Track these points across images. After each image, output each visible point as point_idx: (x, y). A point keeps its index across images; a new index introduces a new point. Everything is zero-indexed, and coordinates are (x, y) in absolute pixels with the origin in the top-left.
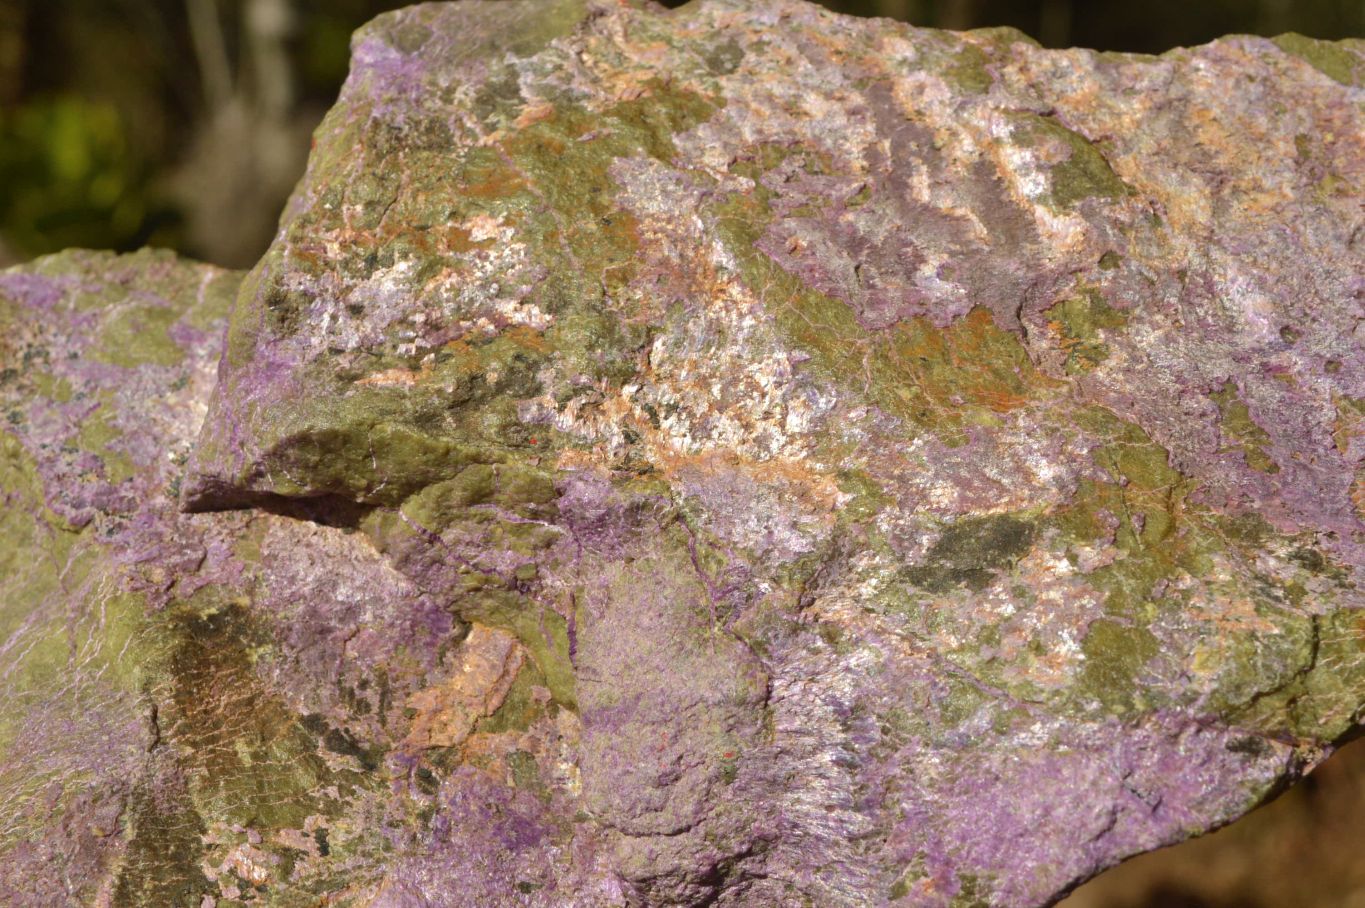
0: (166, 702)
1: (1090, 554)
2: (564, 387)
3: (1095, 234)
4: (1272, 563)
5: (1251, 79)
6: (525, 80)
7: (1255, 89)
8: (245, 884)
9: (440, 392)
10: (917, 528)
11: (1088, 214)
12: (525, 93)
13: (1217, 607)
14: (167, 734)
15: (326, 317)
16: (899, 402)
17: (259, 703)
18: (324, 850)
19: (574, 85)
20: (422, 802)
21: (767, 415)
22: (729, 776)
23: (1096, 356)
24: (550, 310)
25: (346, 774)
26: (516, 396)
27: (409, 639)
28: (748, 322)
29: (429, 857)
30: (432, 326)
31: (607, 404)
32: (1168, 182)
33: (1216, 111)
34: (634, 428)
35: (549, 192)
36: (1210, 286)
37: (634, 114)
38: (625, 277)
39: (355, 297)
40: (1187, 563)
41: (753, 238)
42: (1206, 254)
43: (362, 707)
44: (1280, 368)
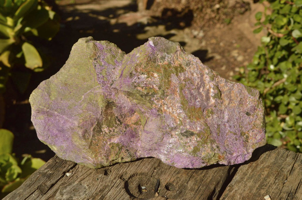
0: (103, 110)
1: (198, 139)
2: (157, 98)
3: (215, 103)
4: (214, 146)
5: (240, 89)
6: (166, 58)
7: (240, 91)
8: (105, 132)
9: (144, 93)
10: (184, 129)
11: (216, 100)
12: (166, 59)
13: (207, 149)
14: (103, 114)
15: (135, 78)
16: (188, 115)
17: (112, 113)
18: (114, 131)
19: (171, 62)
20: (124, 130)
21: (175, 110)
22: (156, 143)
23: (209, 117)
24: (159, 89)
25: (118, 124)
26: (152, 97)
27: (129, 112)
28: (178, 99)
29: (123, 136)
30: (146, 84)
31: (160, 101)
32: (225, 99)
33: (234, 92)
34: (162, 105)
35: (164, 75)
36: (223, 113)
37: (176, 68)
38: (168, 88)
39: (139, 77)
40: (206, 143)
41: (182, 89)
42: (225, 109)
43: (122, 117)
44: (225, 125)
